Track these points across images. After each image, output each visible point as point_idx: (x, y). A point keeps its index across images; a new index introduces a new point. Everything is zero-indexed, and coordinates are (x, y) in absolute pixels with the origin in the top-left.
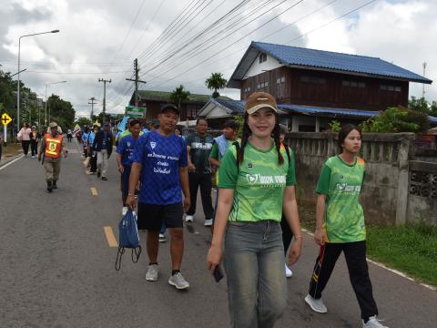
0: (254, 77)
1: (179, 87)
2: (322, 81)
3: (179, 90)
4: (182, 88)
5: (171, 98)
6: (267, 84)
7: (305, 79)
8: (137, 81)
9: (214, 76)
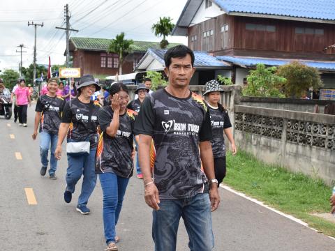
0: (200, 24)
1: (119, 34)
2: (271, 29)
3: (120, 38)
4: (123, 35)
5: (111, 47)
6: (212, 32)
7: (250, 27)
8: (67, 29)
9: (161, 21)
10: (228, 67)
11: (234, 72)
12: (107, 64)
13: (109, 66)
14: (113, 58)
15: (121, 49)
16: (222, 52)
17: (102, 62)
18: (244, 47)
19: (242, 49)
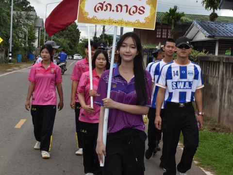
3: (173, 11)
12: (162, 35)
13: (163, 37)
14: (168, 29)
15: (173, 21)
17: (158, 33)
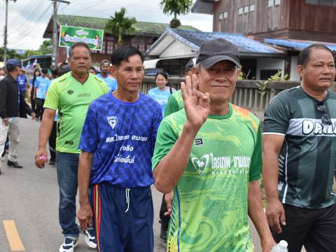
1: (119, 11)
3: (120, 16)
4: (123, 12)
6: (253, 7)
10: (281, 54)
11: (289, 62)
16: (271, 34)
18: (303, 28)
19: (300, 30)
